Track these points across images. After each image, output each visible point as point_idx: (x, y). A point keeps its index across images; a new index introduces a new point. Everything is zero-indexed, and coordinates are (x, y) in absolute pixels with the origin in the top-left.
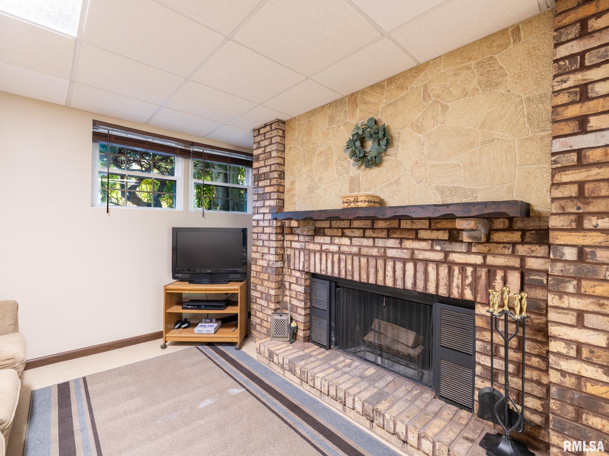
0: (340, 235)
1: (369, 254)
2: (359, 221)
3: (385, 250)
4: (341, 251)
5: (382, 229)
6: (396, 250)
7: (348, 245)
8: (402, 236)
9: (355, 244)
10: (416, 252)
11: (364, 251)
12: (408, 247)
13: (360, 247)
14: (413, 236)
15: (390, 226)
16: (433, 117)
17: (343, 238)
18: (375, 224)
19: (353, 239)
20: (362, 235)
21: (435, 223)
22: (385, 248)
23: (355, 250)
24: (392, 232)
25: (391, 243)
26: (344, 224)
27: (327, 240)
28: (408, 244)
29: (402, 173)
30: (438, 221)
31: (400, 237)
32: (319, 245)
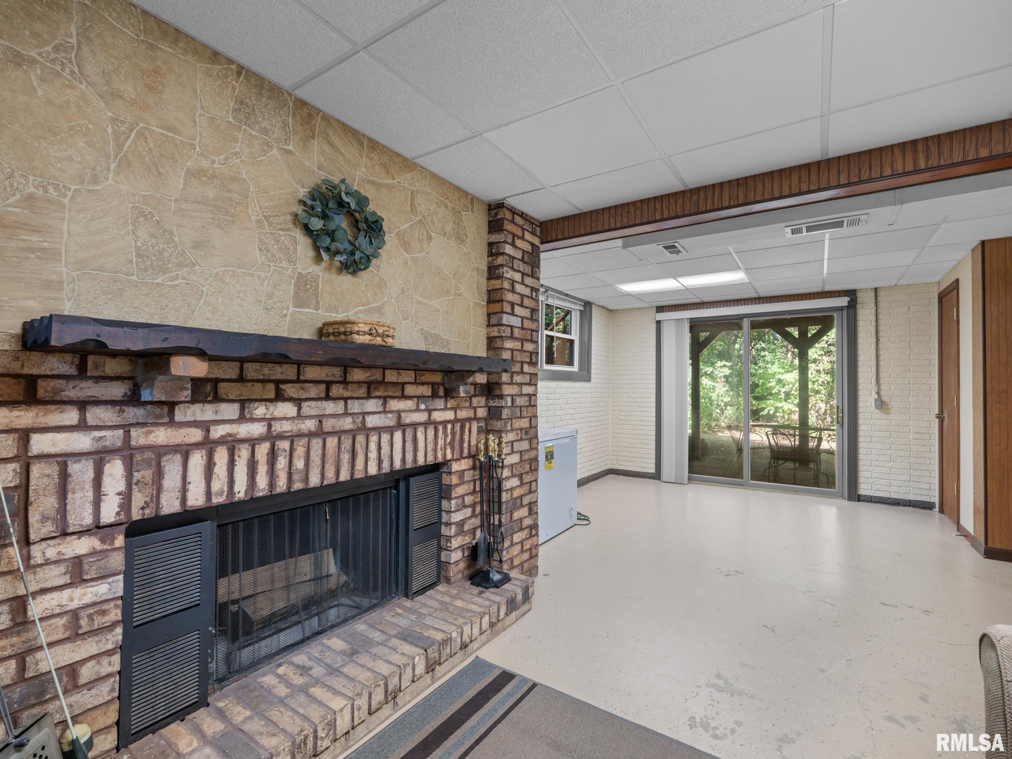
0: (272, 395)
1: (338, 428)
2: (318, 367)
3: (364, 417)
4: (274, 434)
5: (359, 383)
6: (378, 415)
7: (293, 418)
8: (387, 394)
9: (308, 414)
10: (403, 414)
11: (328, 425)
12: (393, 409)
13: (320, 419)
14: (399, 394)
15: (371, 378)
16: (419, 240)
17: (280, 405)
18: (348, 375)
19: (305, 405)
20: (323, 395)
21: (421, 376)
22: (364, 414)
23: (310, 425)
24: (374, 388)
25: (372, 405)
26: (282, 373)
27: (230, 410)
28: (394, 405)
29: (385, 299)
30: (422, 372)
31: (384, 395)
32: (196, 427)
